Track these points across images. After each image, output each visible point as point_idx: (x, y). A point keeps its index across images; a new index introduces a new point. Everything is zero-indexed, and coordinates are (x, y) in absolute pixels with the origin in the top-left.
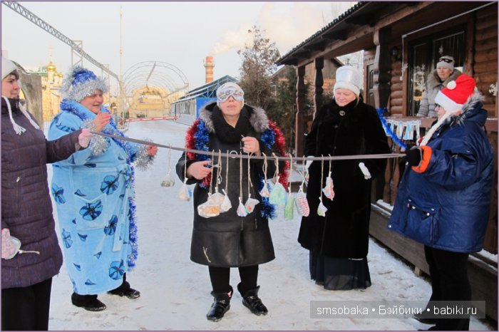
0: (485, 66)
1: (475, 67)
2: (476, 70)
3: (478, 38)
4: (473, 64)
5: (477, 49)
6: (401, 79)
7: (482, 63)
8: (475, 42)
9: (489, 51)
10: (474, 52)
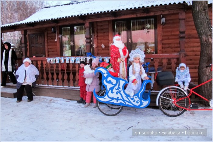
0: (103, 37)
1: (98, 37)
2: (98, 39)
3: (99, 28)
4: (97, 36)
5: (98, 31)
6: (56, 40)
7: (101, 36)
8: (97, 29)
9: (104, 32)
10: (97, 32)
